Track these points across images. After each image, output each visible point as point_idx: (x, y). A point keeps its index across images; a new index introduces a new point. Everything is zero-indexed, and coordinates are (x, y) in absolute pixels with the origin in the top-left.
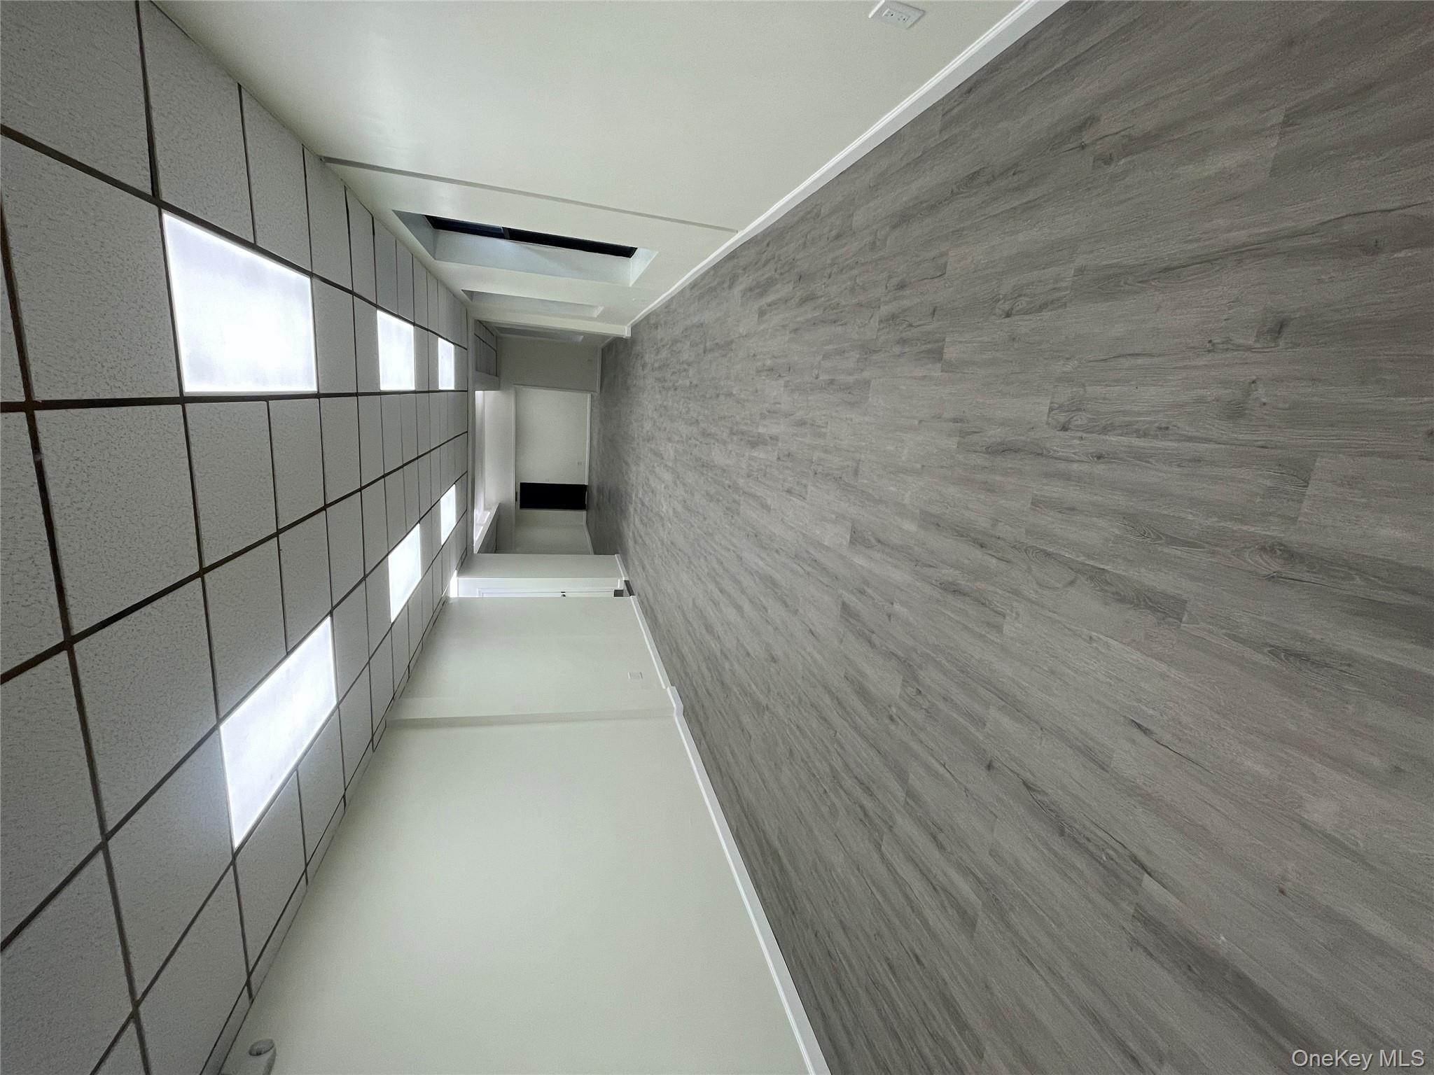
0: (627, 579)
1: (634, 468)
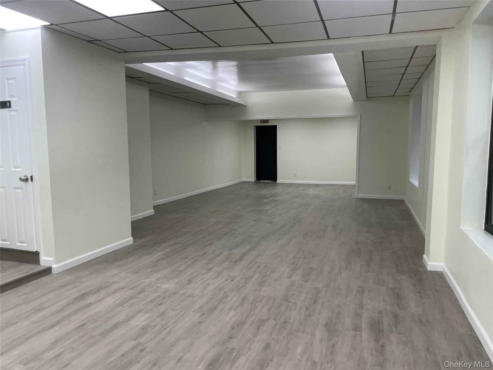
0: (54, 271)
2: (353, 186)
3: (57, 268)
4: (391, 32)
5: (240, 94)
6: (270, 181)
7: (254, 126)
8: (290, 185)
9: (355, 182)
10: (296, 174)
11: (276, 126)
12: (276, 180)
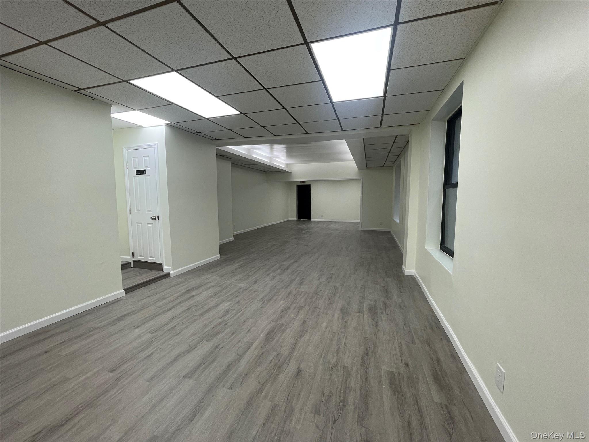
0: (171, 276)
2: (358, 223)
3: (173, 273)
4: (381, 126)
5: (287, 165)
6: (307, 220)
7: (296, 185)
8: (319, 222)
9: (360, 220)
11: (310, 185)
12: (310, 219)
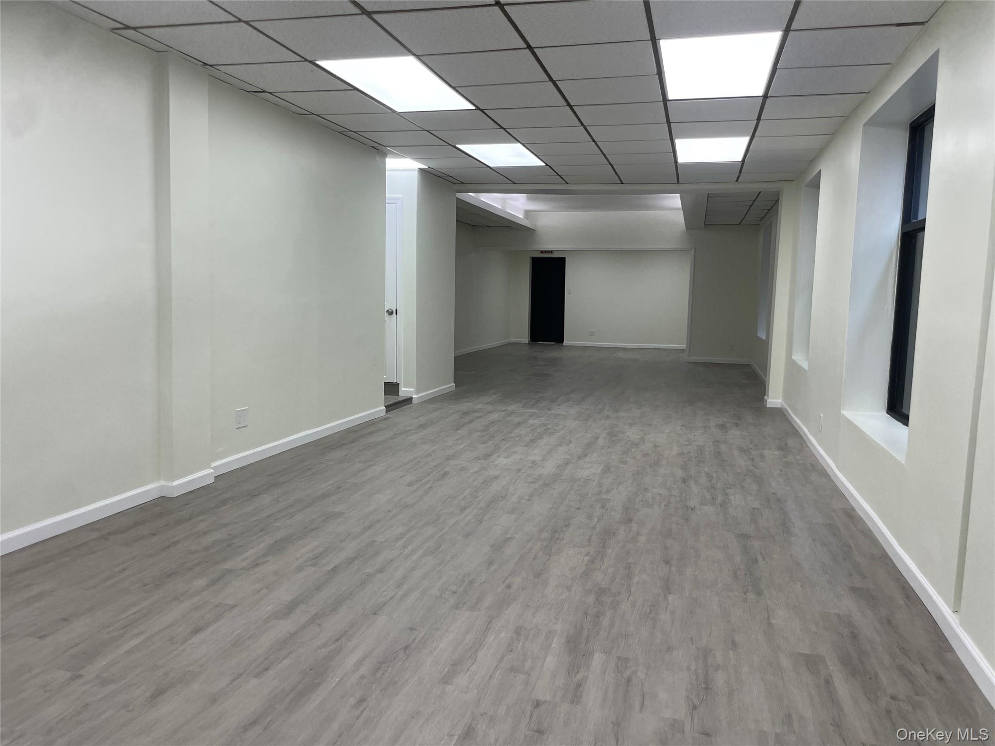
0: (414, 401)
1: (573, 411)
2: (683, 351)
3: (418, 398)
4: (737, 181)
5: (527, 213)
6: (553, 343)
7: (530, 257)
8: (586, 348)
9: (685, 346)
10: (593, 332)
11: (565, 258)
12: (563, 341)
